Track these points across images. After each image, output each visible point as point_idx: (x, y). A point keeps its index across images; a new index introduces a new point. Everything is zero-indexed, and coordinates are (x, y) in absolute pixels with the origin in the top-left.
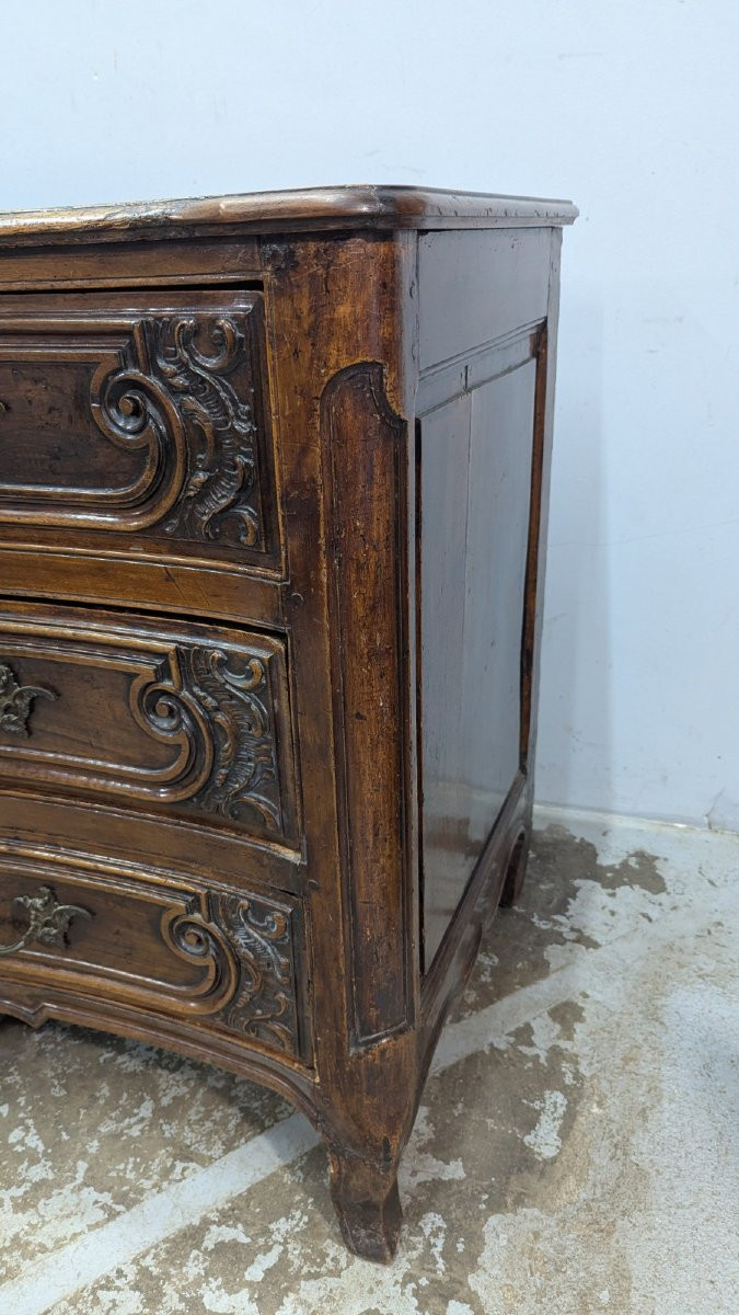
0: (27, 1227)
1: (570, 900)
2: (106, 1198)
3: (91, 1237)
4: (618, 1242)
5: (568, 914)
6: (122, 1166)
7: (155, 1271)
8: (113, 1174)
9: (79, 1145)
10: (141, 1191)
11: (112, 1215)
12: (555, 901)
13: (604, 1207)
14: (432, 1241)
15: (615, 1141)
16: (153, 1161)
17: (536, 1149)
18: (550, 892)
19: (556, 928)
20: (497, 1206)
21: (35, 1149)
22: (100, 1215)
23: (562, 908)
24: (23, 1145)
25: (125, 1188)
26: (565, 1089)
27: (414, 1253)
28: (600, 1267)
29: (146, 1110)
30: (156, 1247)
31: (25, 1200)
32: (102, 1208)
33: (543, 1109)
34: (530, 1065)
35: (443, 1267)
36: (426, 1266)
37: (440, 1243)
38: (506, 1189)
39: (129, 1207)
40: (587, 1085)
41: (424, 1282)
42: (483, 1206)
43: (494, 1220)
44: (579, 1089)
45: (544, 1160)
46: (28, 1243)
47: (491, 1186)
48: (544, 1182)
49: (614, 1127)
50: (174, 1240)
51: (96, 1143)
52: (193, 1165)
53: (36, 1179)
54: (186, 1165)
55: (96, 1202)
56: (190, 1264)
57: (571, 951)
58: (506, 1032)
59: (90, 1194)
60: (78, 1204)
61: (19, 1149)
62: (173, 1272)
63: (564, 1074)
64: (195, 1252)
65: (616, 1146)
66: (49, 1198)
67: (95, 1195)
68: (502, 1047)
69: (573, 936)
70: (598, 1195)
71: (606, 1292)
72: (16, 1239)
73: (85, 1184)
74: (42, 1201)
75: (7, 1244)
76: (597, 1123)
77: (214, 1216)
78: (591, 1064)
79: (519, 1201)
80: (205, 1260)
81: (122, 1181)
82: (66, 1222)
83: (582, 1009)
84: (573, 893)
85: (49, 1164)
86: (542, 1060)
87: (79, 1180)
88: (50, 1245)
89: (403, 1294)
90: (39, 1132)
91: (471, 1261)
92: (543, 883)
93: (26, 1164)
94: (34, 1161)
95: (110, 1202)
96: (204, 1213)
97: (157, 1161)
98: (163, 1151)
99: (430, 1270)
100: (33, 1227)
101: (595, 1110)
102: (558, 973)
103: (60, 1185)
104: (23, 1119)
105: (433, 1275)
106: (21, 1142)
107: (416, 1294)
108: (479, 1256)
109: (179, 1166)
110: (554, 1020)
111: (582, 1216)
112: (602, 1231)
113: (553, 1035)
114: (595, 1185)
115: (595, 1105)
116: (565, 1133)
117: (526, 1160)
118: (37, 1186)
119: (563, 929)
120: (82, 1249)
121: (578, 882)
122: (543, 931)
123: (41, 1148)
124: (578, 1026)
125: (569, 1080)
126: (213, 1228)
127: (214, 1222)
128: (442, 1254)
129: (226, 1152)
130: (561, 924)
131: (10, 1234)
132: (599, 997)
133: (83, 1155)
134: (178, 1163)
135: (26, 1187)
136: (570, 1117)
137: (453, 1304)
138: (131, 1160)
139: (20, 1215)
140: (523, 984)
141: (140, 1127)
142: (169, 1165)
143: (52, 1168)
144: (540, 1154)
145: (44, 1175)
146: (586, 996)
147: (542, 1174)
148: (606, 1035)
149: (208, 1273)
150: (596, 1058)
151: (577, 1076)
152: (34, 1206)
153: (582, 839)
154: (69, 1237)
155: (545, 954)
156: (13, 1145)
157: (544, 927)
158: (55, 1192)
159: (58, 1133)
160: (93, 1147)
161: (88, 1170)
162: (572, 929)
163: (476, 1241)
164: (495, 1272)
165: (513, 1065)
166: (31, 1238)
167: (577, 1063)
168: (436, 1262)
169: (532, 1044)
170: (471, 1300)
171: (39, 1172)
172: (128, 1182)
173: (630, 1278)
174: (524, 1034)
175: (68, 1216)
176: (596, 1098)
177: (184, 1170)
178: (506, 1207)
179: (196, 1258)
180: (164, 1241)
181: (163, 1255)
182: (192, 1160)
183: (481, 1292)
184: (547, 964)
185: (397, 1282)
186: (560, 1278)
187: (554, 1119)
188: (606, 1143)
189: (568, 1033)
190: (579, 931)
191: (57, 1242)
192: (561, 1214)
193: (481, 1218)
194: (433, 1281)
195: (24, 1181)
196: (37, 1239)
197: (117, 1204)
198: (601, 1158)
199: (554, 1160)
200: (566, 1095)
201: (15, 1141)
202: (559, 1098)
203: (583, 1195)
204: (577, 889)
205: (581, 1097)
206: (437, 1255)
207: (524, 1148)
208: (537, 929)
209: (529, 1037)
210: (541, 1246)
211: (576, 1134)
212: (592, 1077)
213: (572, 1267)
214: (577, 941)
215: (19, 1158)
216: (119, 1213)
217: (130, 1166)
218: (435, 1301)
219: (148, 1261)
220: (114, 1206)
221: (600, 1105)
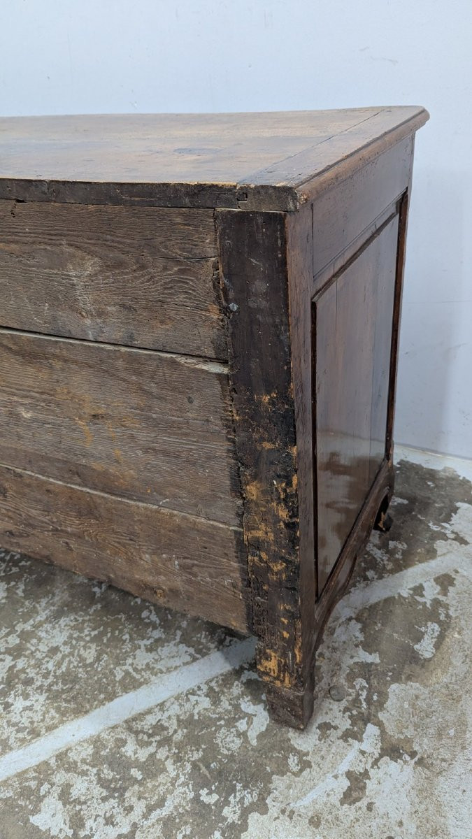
0: (153, 660)
1: (453, 514)
2: (191, 650)
3: (184, 669)
4: (462, 706)
5: (451, 523)
6: (199, 635)
7: (217, 690)
8: (195, 639)
9: (177, 623)
10: (209, 649)
11: (195, 659)
12: (444, 514)
13: (456, 687)
14: (360, 692)
15: (466, 653)
16: (215, 634)
17: (420, 653)
18: (441, 509)
19: (443, 531)
20: (396, 679)
21: (155, 622)
22: (189, 659)
23: (448, 519)
24: (149, 619)
25: (201, 647)
26: (440, 623)
27: (350, 697)
28: (450, 717)
30: (217, 677)
31: (151, 646)
32: (189, 655)
33: (426, 632)
34: (421, 607)
35: (365, 707)
36: (356, 705)
37: (364, 694)
38: (402, 672)
39: (203, 656)
40: (452, 621)
41: (355, 712)
42: (388, 679)
43: (394, 686)
44: (448, 623)
45: (425, 659)
46: (153, 668)
47: (394, 669)
48: (423, 670)
49: (466, 647)
50: (226, 675)
51: (185, 622)
52: (235, 639)
53: (156, 637)
54: (231, 638)
55: (186, 652)
56: (234, 688)
57: (451, 545)
58: (409, 587)
59: (183, 647)
60: (177, 652)
61: (147, 621)
62: (225, 690)
63: (440, 614)
64: (236, 683)
65: (466, 656)
66: (163, 647)
67: (186, 648)
68: (405, 595)
69: (452, 536)
70: (453, 681)
71: (453, 730)
72: (147, 665)
73: (181, 642)
74: (160, 648)
75: (144, 667)
76: (457, 643)
77: (246, 666)
78: (456, 610)
79: (409, 678)
80: (241, 687)
81: (199, 643)
82: (172, 660)
83: (454, 579)
84: (455, 510)
85: (162, 630)
86: (428, 605)
87: (178, 640)
88: (164, 670)
89: (343, 717)
90: (157, 614)
91: (381, 705)
92: (437, 503)
93: (151, 629)
94: (155, 628)
95: (193, 653)
96: (241, 664)
97: (217, 635)
98: (220, 631)
99: (358, 707)
100: (156, 660)
101: (456, 635)
102: (442, 557)
103: (168, 642)
104: (149, 606)
105: (359, 710)
106: (148, 618)
107: (350, 717)
108: (385, 703)
109: (228, 639)
110: (437, 584)
111: (443, 690)
112: (454, 699)
113: (436, 592)
114: (452, 675)
115: (456, 633)
116: (437, 646)
117: (414, 658)
118: (157, 641)
119: (447, 532)
120: (180, 674)
121: (459, 504)
122: (434, 531)
123: (158, 622)
124: (450, 588)
125: (442, 617)
126: (246, 671)
127: (246, 669)
128: (365, 700)
130: (446, 528)
131: (145, 662)
132: (465, 573)
133: (179, 628)
134: (227, 637)
135: (151, 640)
136: (441, 639)
137: (369, 725)
138: (204, 633)
139: (149, 653)
140: (420, 562)
142: (223, 638)
143: (164, 632)
144: (422, 655)
145: (160, 635)
146: (457, 572)
147: (423, 666)
148: (467, 595)
149: (243, 694)
150: (460, 608)
151: (448, 616)
152: (156, 650)
153: (464, 478)
154: (174, 667)
155: (435, 545)
156: (144, 619)
157: (436, 529)
158: (166, 644)
159: (167, 614)
160: (184, 624)
161: (182, 635)
162: (453, 532)
163: (383, 696)
164: (393, 712)
165: (411, 606)
166: (155, 666)
167: (448, 609)
168: (361, 704)
169: (422, 596)
170: (380, 724)
171: (157, 634)
172: (202, 644)
173: (467, 725)
174: (419, 590)
175: (173, 657)
176: (457, 629)
177: (231, 641)
178: (401, 680)
179: (237, 685)
180: (222, 675)
181: (220, 682)
182: (235, 637)
183: (384, 721)
184: (435, 551)
185: (340, 711)
186: (428, 720)
187: (432, 638)
188: (461, 654)
189: (445, 592)
190: (456, 533)
191: (168, 669)
192: (432, 688)
193: (387, 684)
194: (359, 713)
195: (150, 637)
196: (158, 666)
197: (197, 654)
198: (457, 661)
199: (430, 660)
200: (440, 626)
201: (145, 616)
202: (436, 627)
203: (445, 680)
204: (458, 508)
205: (449, 627)
206: (362, 700)
207: (414, 651)
208: (431, 530)
209: (422, 592)
210: (419, 703)
211: (444, 647)
212: (457, 617)
213: (435, 715)
214: (455, 539)
215: (148, 625)
216: (198, 659)
217: (203, 636)
218: (360, 723)
219: (213, 684)
220: (195, 655)
221: (459, 633)
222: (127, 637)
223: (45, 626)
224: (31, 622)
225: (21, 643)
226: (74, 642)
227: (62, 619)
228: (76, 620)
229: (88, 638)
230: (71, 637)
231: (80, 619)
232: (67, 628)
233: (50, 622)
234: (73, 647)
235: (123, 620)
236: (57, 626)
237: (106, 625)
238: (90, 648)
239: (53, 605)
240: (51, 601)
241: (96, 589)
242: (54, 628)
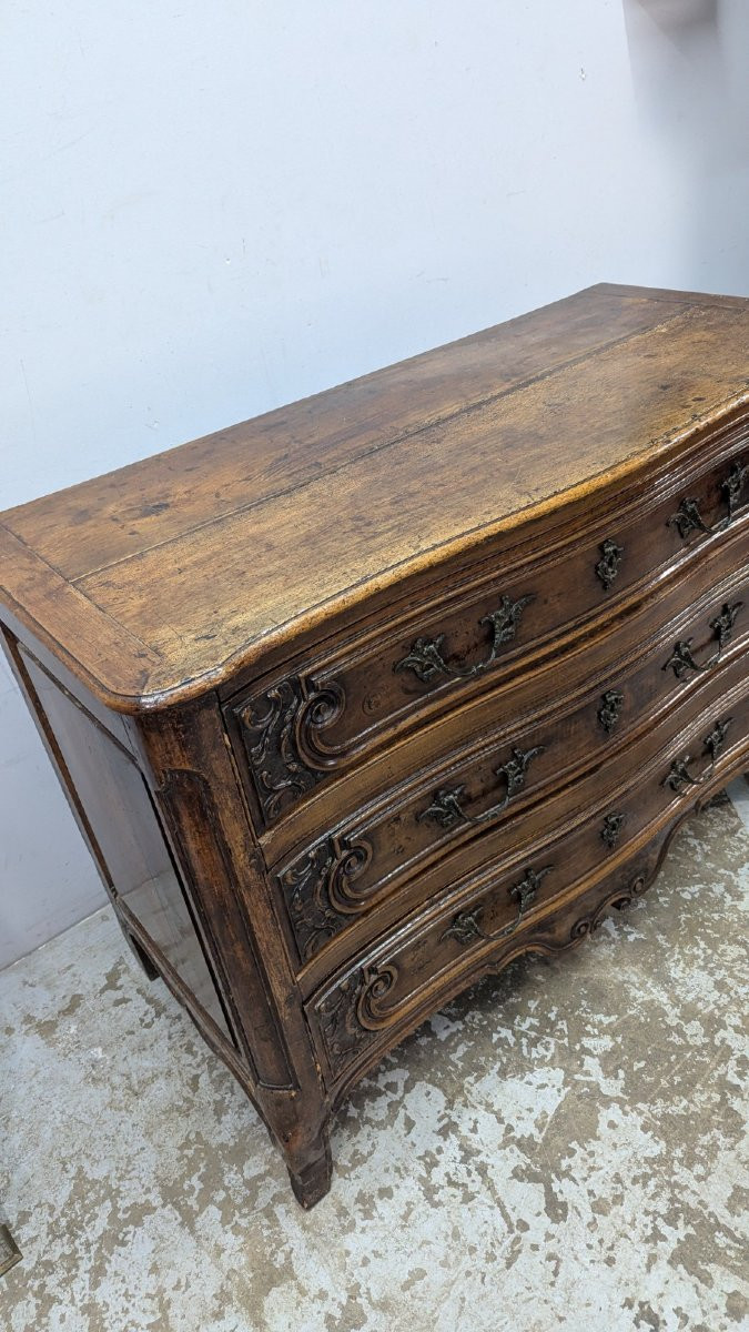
8: (733, 860)
9: (707, 870)
21: (701, 889)
24: (695, 893)
29: (692, 842)
31: (736, 896)
53: (723, 889)
73: (735, 872)
103: (732, 881)
106: (692, 894)
109: (739, 835)
118: (728, 889)
123: (702, 886)
129: (736, 816)
141: (705, 846)
156: (693, 897)
160: (710, 865)
222: (716, 916)
223: (678, 992)
224: (667, 1008)
225: (699, 1020)
226: (712, 965)
227: (673, 974)
228: (678, 960)
229: (709, 952)
230: (703, 968)
231: (676, 957)
232: (688, 971)
233: (673, 987)
234: (719, 967)
235: (689, 916)
236: (680, 981)
237: (692, 933)
238: (725, 951)
239: (643, 984)
240: (637, 985)
241: (631, 938)
242: (684, 984)
